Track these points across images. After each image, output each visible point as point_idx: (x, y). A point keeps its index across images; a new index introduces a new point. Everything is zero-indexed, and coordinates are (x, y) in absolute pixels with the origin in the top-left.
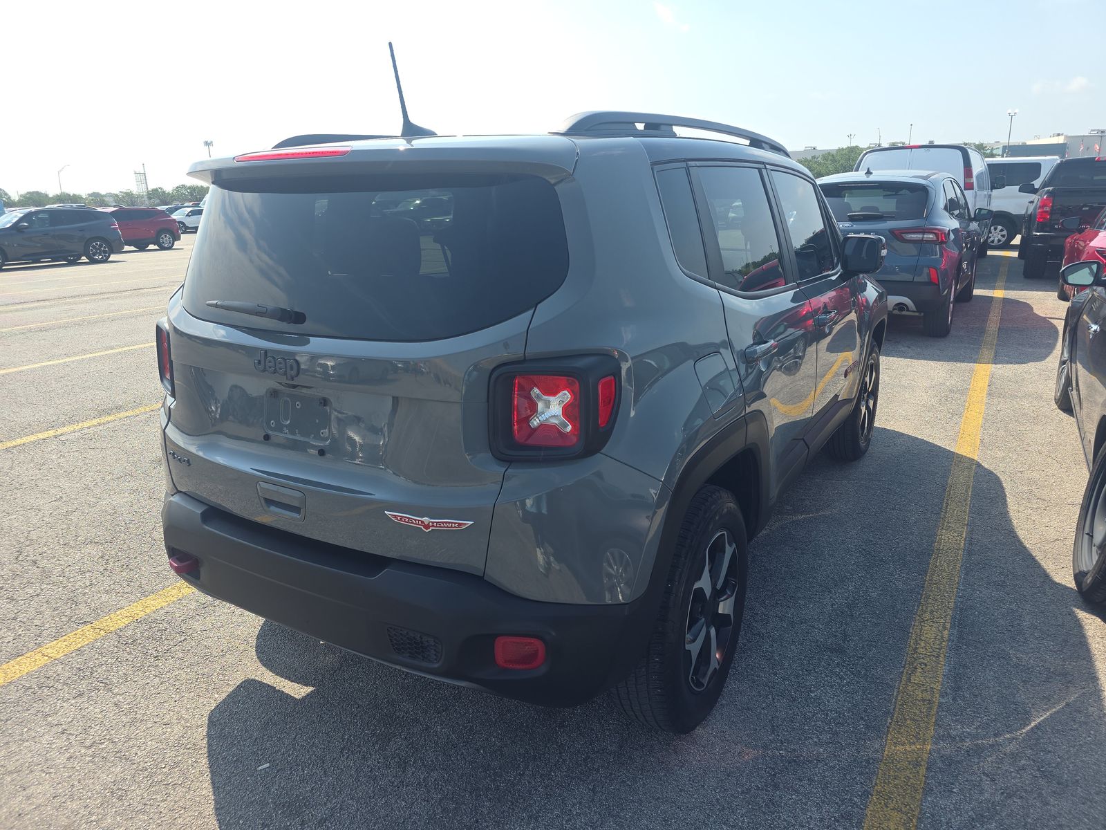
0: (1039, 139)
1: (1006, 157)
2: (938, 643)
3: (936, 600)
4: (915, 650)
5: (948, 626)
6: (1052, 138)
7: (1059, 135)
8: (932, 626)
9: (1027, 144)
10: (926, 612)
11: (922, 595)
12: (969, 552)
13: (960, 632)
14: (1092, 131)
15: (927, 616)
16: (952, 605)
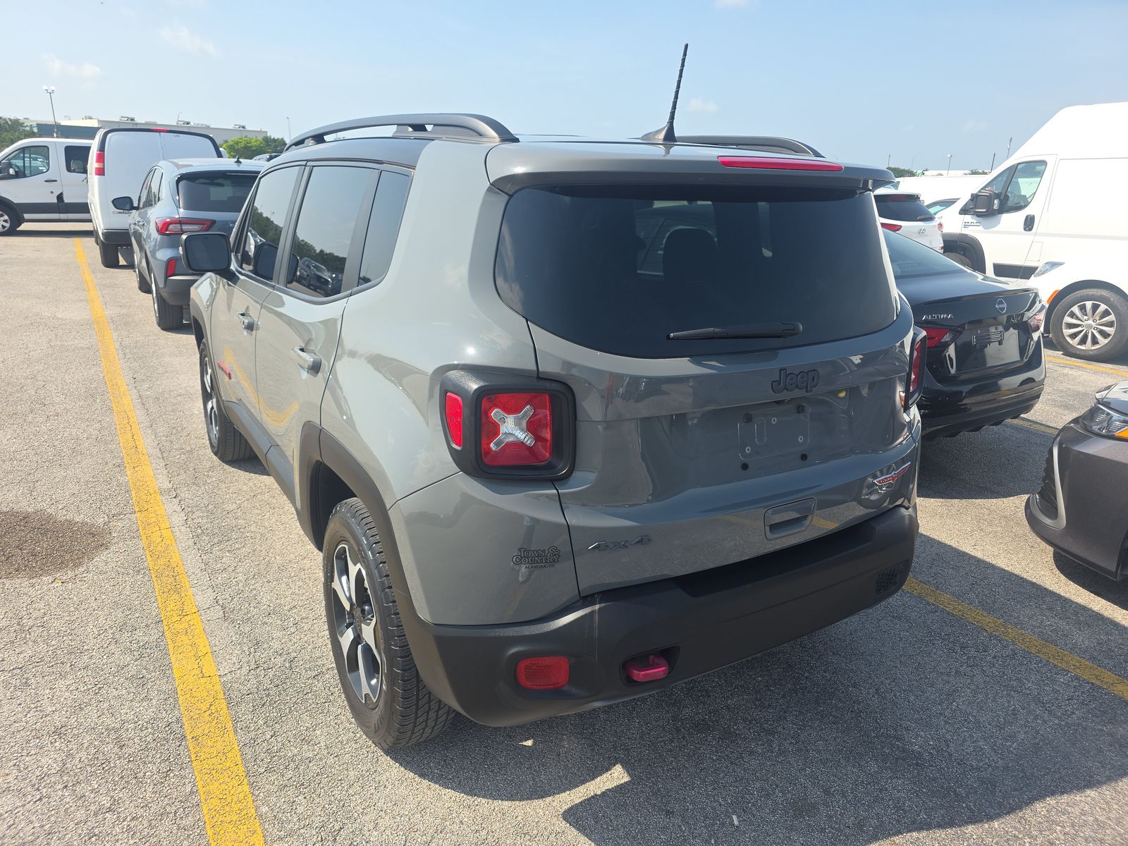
0: (70, 119)
1: (57, 137)
6: (85, 120)
7: (91, 118)
9: (62, 124)
14: (122, 117)
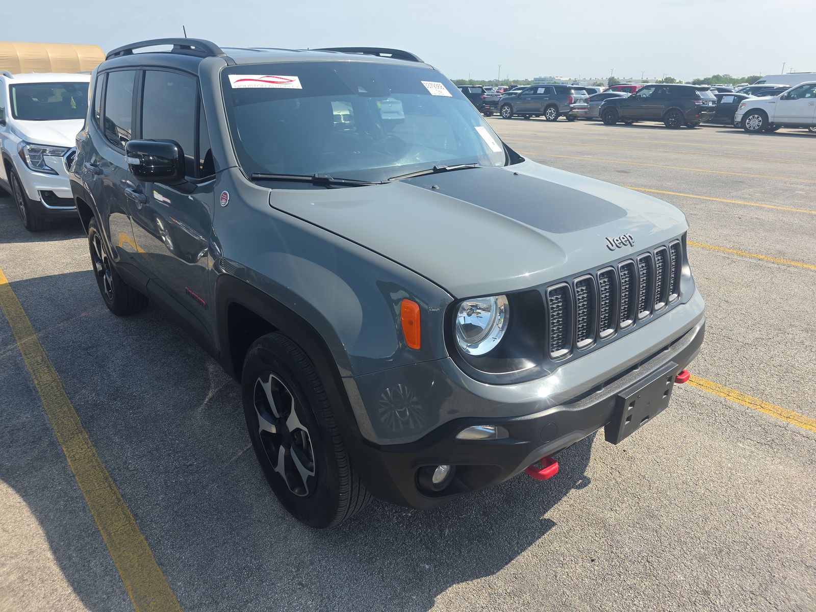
2: (38, 376)
3: (55, 396)
4: (48, 367)
5: (37, 386)
8: (47, 381)
10: (56, 386)
11: (66, 393)
12: (53, 444)
13: (28, 387)
15: (53, 384)
16: (42, 399)
